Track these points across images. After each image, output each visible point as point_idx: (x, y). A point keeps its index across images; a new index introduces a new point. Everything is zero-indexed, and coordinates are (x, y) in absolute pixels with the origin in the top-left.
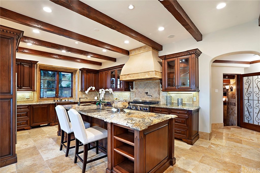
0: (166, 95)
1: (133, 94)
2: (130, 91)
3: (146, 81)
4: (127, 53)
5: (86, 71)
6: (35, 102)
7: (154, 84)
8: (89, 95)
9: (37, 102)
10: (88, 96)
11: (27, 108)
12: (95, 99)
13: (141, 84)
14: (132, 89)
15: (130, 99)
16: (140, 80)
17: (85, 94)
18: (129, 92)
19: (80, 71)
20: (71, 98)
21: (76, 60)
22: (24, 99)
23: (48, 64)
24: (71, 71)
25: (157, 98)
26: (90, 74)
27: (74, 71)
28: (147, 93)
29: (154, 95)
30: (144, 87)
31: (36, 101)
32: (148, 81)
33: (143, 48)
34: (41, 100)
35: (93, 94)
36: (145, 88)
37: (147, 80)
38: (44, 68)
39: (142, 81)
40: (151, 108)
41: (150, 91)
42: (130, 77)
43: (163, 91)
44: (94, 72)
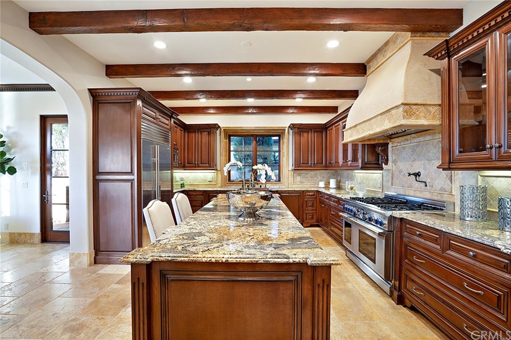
0: (472, 182)
1: (387, 178)
2: (381, 169)
3: (414, 138)
4: (360, 69)
5: (298, 128)
6: (219, 187)
7: (435, 147)
8: (310, 178)
9: (222, 187)
10: (308, 179)
11: (202, 195)
12: (320, 186)
13: (404, 148)
14: (386, 164)
15: (383, 190)
16: (401, 138)
17: (300, 176)
18: (381, 172)
19: (291, 131)
20: (277, 183)
21: (285, 111)
22: (206, 181)
23: (235, 126)
24: (277, 132)
25: (445, 191)
26: (307, 134)
27: (281, 131)
28: (417, 175)
29: (436, 182)
30: (410, 158)
31: (220, 185)
32: (422, 139)
33: (391, 44)
34: (230, 184)
35: (318, 176)
36: (414, 160)
37: (418, 137)
38: (233, 133)
39: (407, 140)
40: (398, 223)
41: (425, 169)
42: (358, 132)
43: (444, 169)
44: (315, 130)
